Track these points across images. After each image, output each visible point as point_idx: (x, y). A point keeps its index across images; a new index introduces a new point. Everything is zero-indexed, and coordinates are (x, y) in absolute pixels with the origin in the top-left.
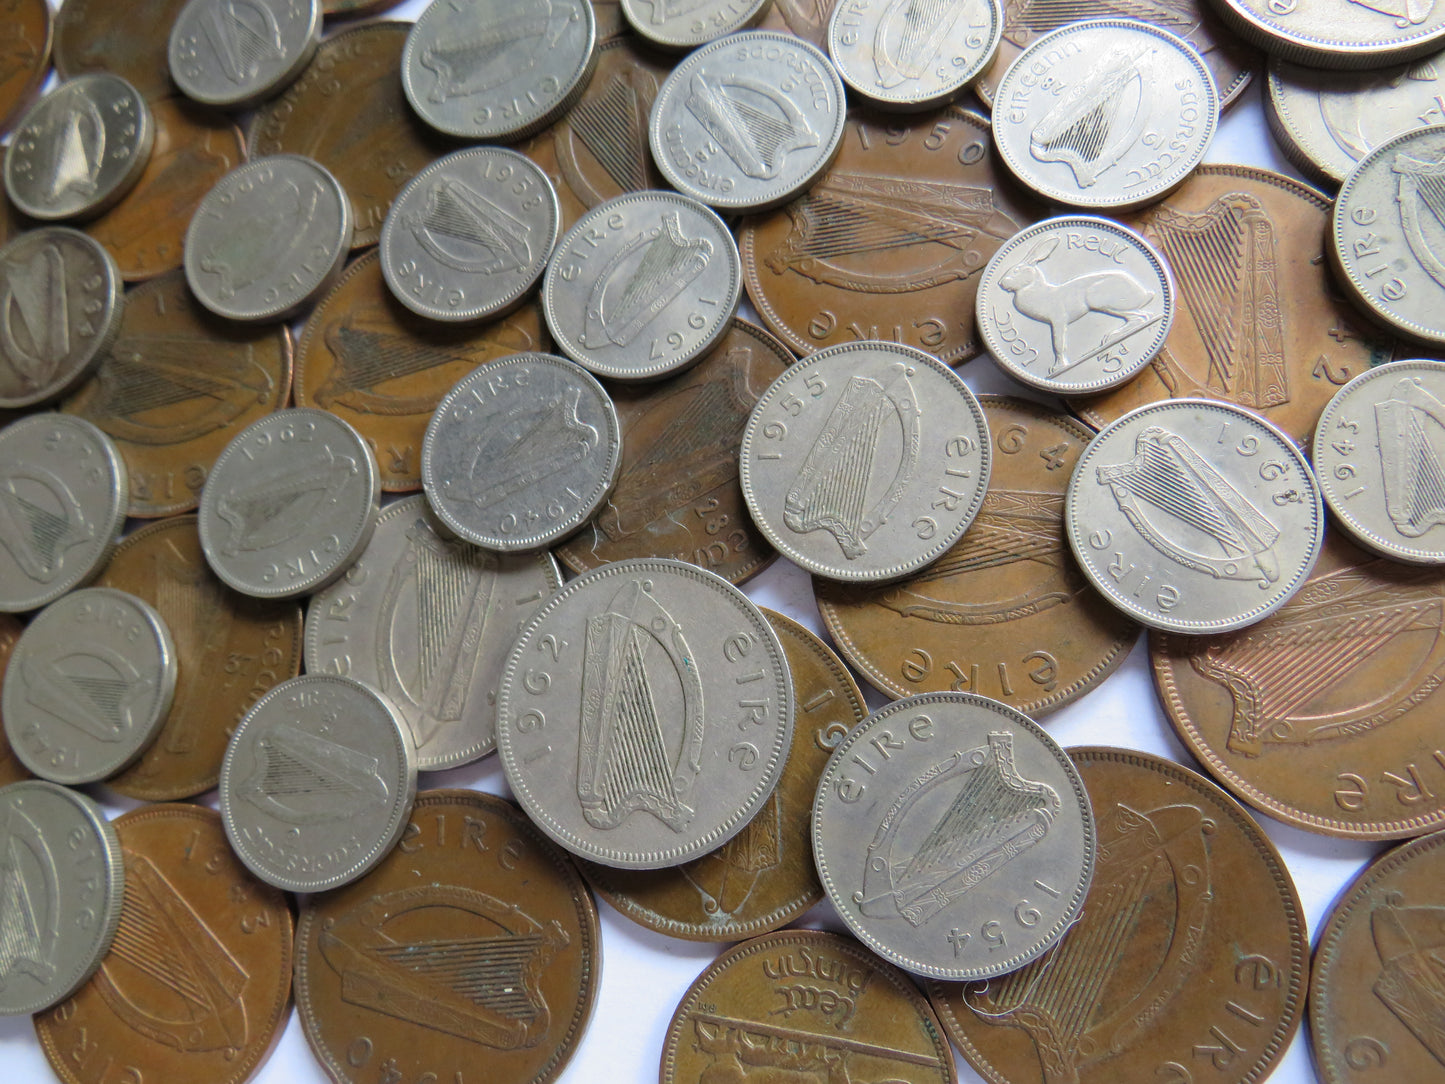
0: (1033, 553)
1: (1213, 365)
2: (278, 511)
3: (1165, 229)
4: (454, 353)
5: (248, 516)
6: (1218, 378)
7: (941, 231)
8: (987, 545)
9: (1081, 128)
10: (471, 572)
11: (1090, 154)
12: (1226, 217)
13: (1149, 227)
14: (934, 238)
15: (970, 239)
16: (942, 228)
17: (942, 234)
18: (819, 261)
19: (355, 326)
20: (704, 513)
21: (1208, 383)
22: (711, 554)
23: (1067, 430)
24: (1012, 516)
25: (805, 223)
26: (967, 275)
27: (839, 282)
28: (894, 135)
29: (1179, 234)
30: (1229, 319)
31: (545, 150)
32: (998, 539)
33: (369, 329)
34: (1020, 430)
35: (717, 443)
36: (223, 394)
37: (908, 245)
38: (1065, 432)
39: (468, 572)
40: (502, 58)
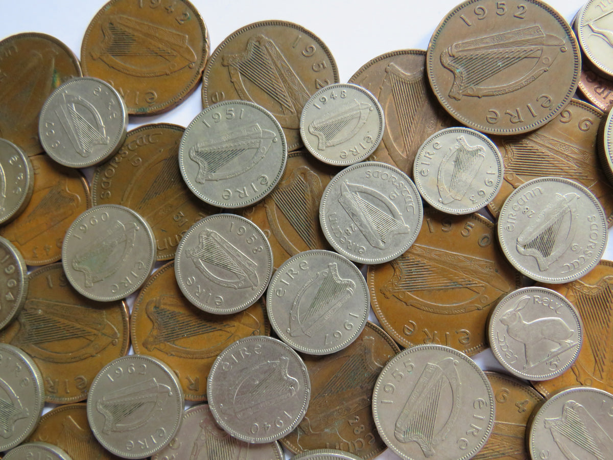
0: (510, 454)
1: (596, 366)
2: (131, 412)
3: (577, 292)
4: (218, 327)
5: (114, 413)
6: (598, 372)
7: (469, 283)
8: (490, 448)
9: (542, 238)
10: (235, 447)
11: (546, 254)
12: (606, 289)
13: (570, 290)
14: (466, 286)
15: (484, 289)
16: (470, 281)
17: (469, 284)
18: (409, 293)
19: (162, 306)
20: (352, 423)
21: (594, 373)
22: (356, 445)
23: (528, 393)
24: (502, 435)
25: (401, 272)
26: (481, 308)
27: (419, 306)
28: (446, 226)
29: (584, 295)
30: (605, 341)
31: (260, 214)
32: (495, 446)
33: (172, 309)
34: (506, 391)
35: (358, 387)
36: (92, 338)
37: (453, 289)
38: (527, 394)
39: (234, 447)
40: (236, 159)
